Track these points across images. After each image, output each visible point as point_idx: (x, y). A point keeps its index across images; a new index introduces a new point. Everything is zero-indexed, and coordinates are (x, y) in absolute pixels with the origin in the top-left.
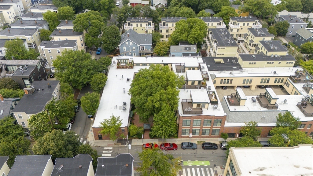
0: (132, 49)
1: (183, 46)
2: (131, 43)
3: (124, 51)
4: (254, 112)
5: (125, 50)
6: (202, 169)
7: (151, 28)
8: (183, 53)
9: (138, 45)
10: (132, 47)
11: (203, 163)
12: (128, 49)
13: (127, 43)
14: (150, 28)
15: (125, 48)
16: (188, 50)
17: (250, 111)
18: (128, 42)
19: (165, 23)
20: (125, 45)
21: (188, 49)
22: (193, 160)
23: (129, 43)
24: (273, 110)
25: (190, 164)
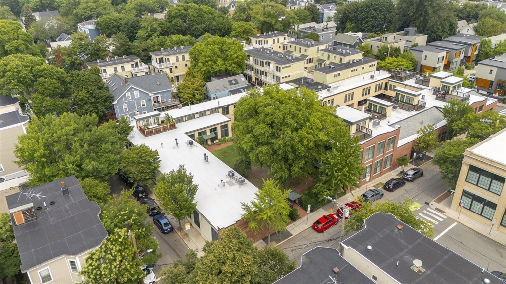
0: (139, 104)
1: (225, 81)
2: (137, 94)
3: (125, 113)
4: (408, 119)
5: (126, 109)
7: (143, 70)
8: (229, 91)
9: (150, 94)
10: (138, 100)
12: (131, 106)
13: (128, 94)
14: (141, 71)
15: (125, 106)
16: (234, 84)
17: (404, 120)
18: (130, 93)
19: (162, 58)
20: (126, 100)
21: (234, 82)
23: (133, 95)
24: (422, 110)
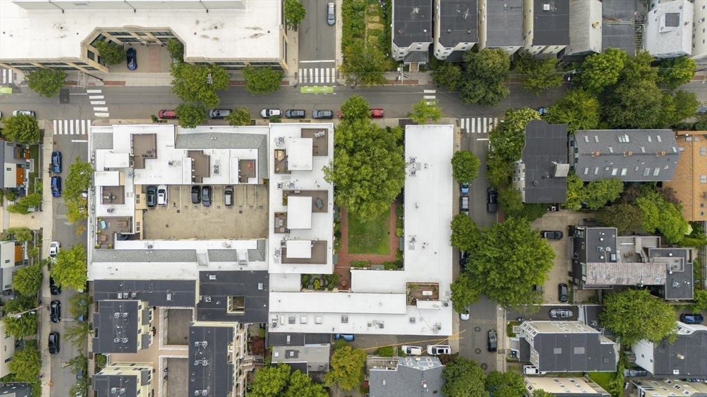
1: (300, 360)
6: (312, 81)
11: (309, 90)
21: (292, 354)
22: (321, 94)
25: (325, 89)
